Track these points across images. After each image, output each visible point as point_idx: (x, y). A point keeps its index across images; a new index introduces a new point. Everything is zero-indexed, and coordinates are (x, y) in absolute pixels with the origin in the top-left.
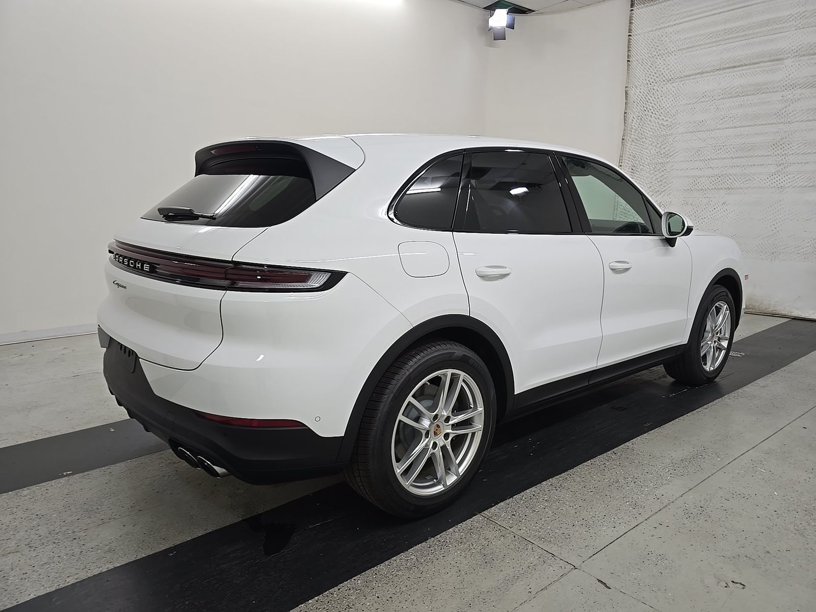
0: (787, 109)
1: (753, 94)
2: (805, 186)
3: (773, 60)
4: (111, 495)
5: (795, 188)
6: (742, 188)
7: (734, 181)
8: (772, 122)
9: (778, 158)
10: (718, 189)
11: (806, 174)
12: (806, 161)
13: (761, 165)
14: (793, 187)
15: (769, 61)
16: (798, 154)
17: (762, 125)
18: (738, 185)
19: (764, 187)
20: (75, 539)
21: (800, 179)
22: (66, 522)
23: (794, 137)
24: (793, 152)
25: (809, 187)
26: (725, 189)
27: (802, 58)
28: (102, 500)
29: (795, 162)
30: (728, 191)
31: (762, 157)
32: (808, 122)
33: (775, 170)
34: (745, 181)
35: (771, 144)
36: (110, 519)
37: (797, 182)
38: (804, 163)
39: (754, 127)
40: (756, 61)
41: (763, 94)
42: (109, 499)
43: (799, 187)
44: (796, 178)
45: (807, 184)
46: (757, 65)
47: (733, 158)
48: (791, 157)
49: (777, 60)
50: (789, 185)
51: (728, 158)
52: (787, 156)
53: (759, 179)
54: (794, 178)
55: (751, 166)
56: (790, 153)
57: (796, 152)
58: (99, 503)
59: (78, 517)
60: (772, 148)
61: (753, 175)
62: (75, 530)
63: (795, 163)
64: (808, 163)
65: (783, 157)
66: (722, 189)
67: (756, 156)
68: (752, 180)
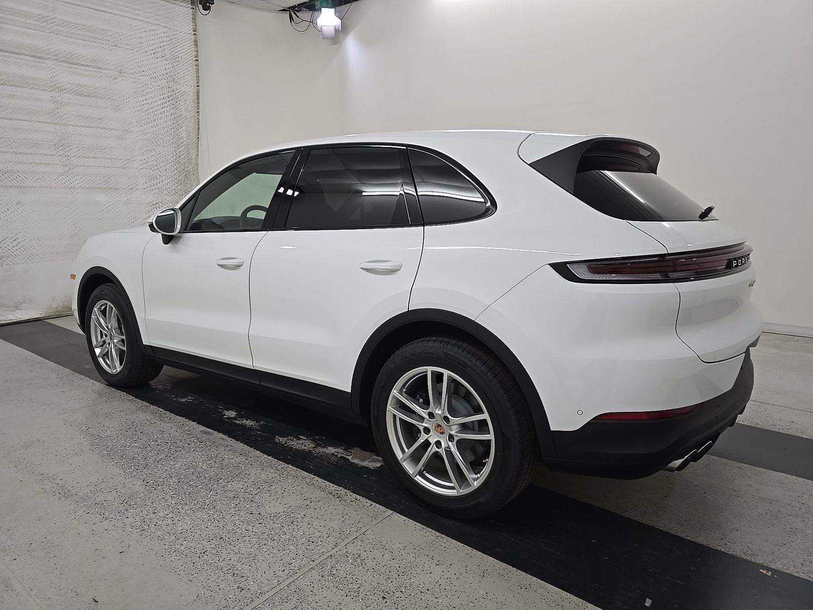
0: (59, 111)
1: (21, 87)
2: (92, 188)
3: (34, 56)
4: (745, 516)
5: (84, 189)
6: (35, 187)
7: (24, 179)
8: (47, 120)
9: (62, 159)
10: (7, 186)
11: (90, 176)
12: (88, 165)
13: (48, 164)
14: (83, 188)
15: (30, 56)
16: (79, 157)
17: (39, 122)
18: (30, 184)
19: (56, 187)
20: (802, 503)
21: (86, 181)
22: (802, 520)
23: (72, 140)
24: (75, 154)
25: (96, 188)
26: (16, 187)
27: (63, 64)
28: (756, 517)
29: (78, 164)
30: (20, 190)
31: (46, 156)
32: (81, 128)
33: (62, 171)
34: (37, 180)
35: (52, 143)
36: (764, 500)
37: (84, 184)
38: (87, 166)
39: (30, 123)
40: (16, 50)
41: (32, 90)
42: (749, 514)
43: (87, 188)
44: (83, 179)
45: (94, 185)
46: (18, 56)
47: (16, 153)
48: (74, 160)
49: (38, 57)
50: (78, 186)
51: (10, 152)
52: (70, 158)
53: (49, 179)
54: (81, 180)
55: (38, 164)
56: (72, 155)
57: (77, 155)
58: (761, 517)
59: (788, 517)
60: (53, 148)
61: (42, 173)
62: (798, 509)
63: (78, 166)
64: (90, 166)
65: (66, 158)
66: (11, 187)
67: (40, 154)
68: (43, 179)
